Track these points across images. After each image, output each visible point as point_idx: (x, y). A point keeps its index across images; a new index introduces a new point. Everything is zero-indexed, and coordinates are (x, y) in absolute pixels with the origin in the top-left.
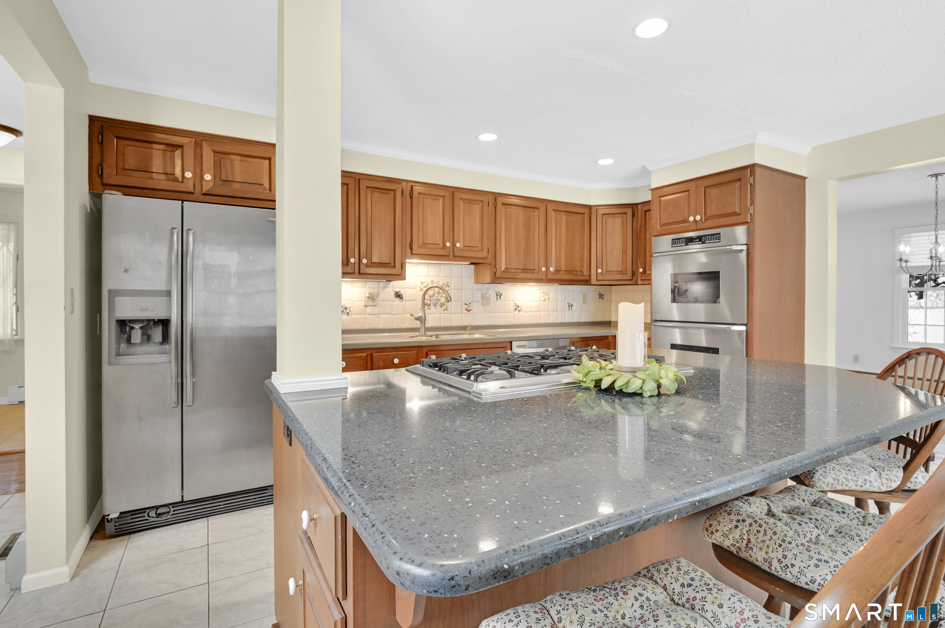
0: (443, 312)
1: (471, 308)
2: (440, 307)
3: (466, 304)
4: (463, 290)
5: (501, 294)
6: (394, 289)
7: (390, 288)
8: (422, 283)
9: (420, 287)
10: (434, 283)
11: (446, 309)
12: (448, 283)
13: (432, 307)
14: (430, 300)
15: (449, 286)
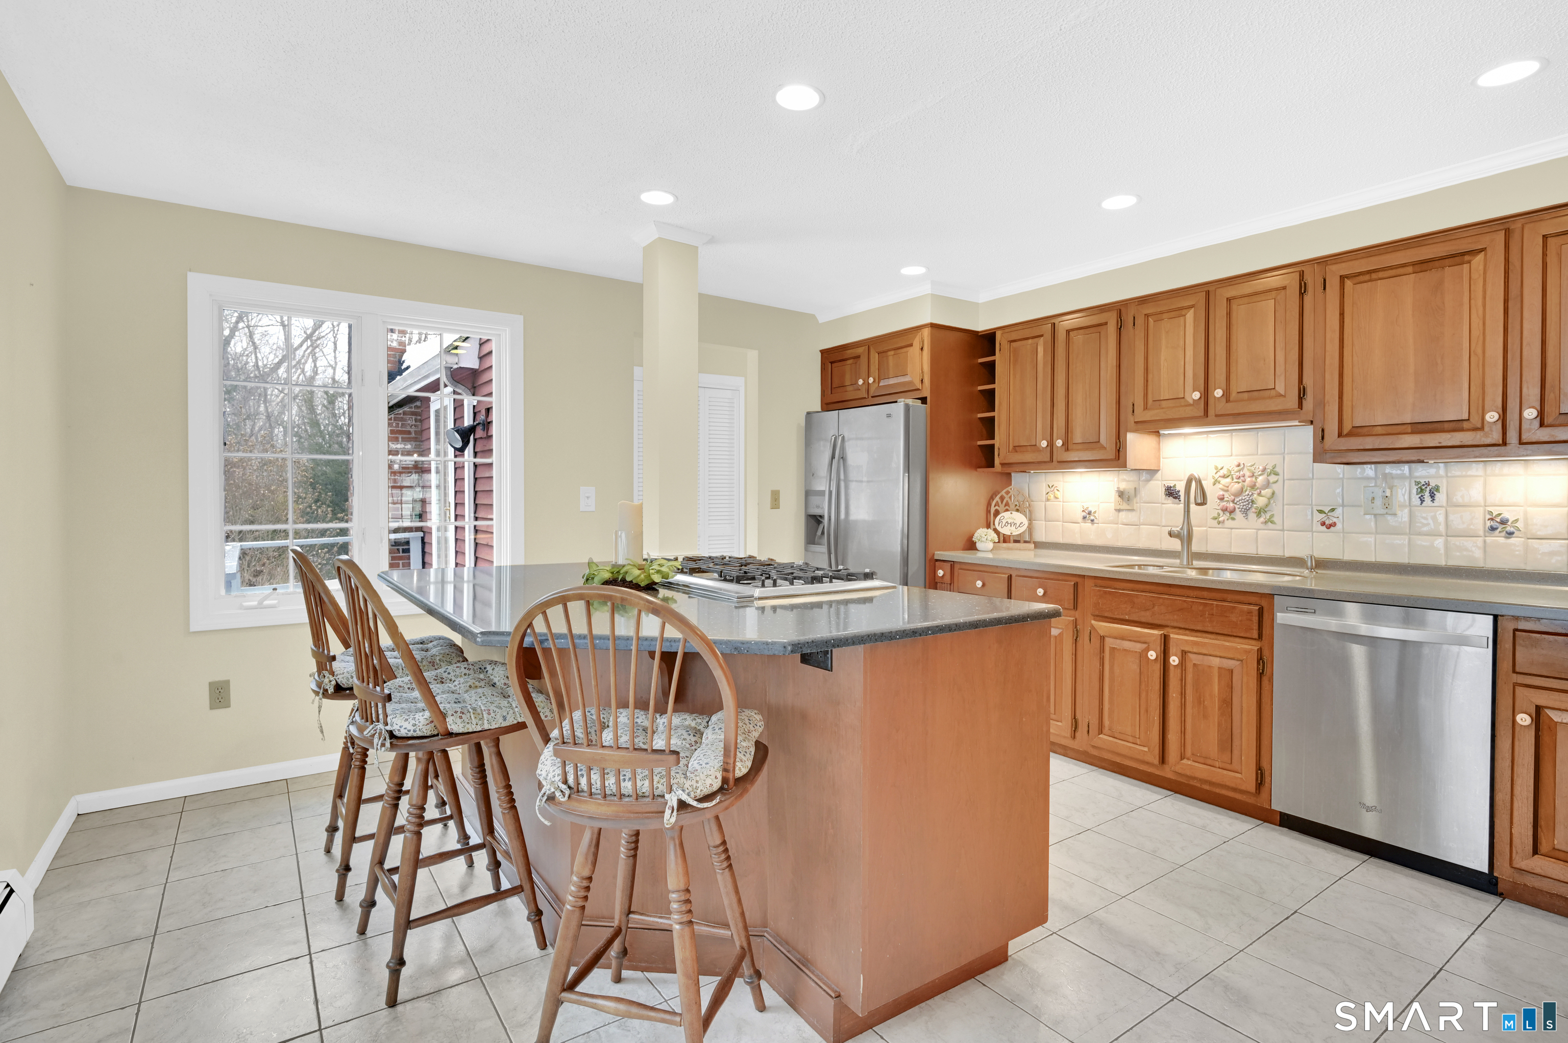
0: (1263, 526)
1: (1335, 520)
2: (1255, 515)
3: (1320, 512)
4: (1314, 481)
5: (1437, 489)
6: (1164, 482)
7: (1158, 480)
8: (1218, 470)
9: (1213, 477)
10: (1243, 469)
11: (1270, 521)
12: (1274, 467)
13: (1238, 515)
14: (1233, 501)
15: (1277, 474)
